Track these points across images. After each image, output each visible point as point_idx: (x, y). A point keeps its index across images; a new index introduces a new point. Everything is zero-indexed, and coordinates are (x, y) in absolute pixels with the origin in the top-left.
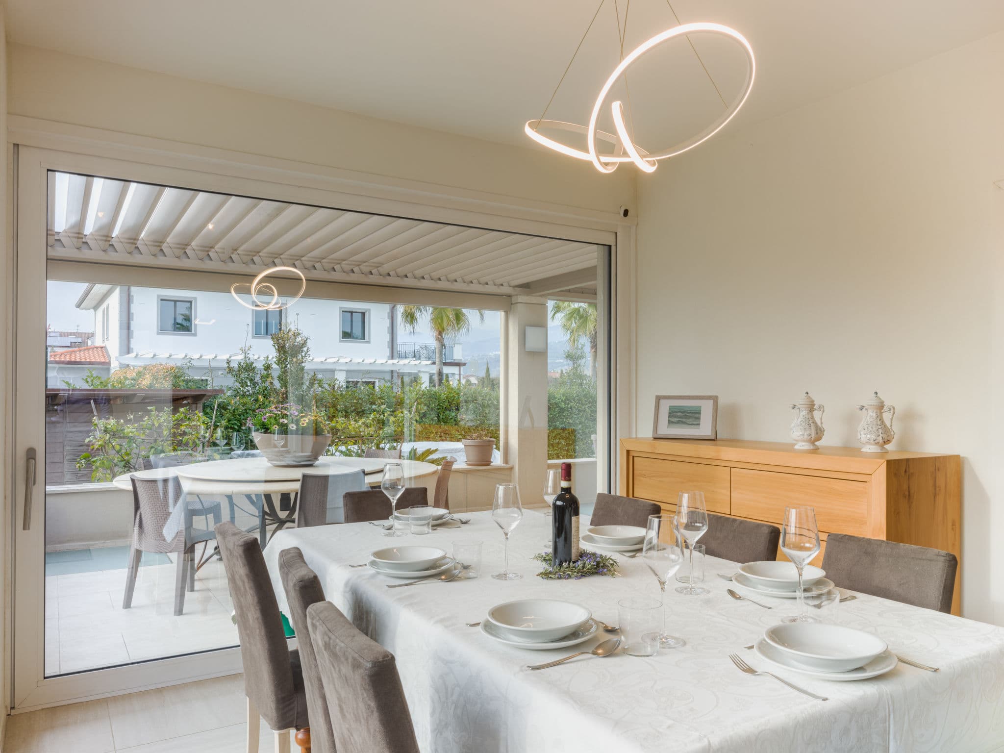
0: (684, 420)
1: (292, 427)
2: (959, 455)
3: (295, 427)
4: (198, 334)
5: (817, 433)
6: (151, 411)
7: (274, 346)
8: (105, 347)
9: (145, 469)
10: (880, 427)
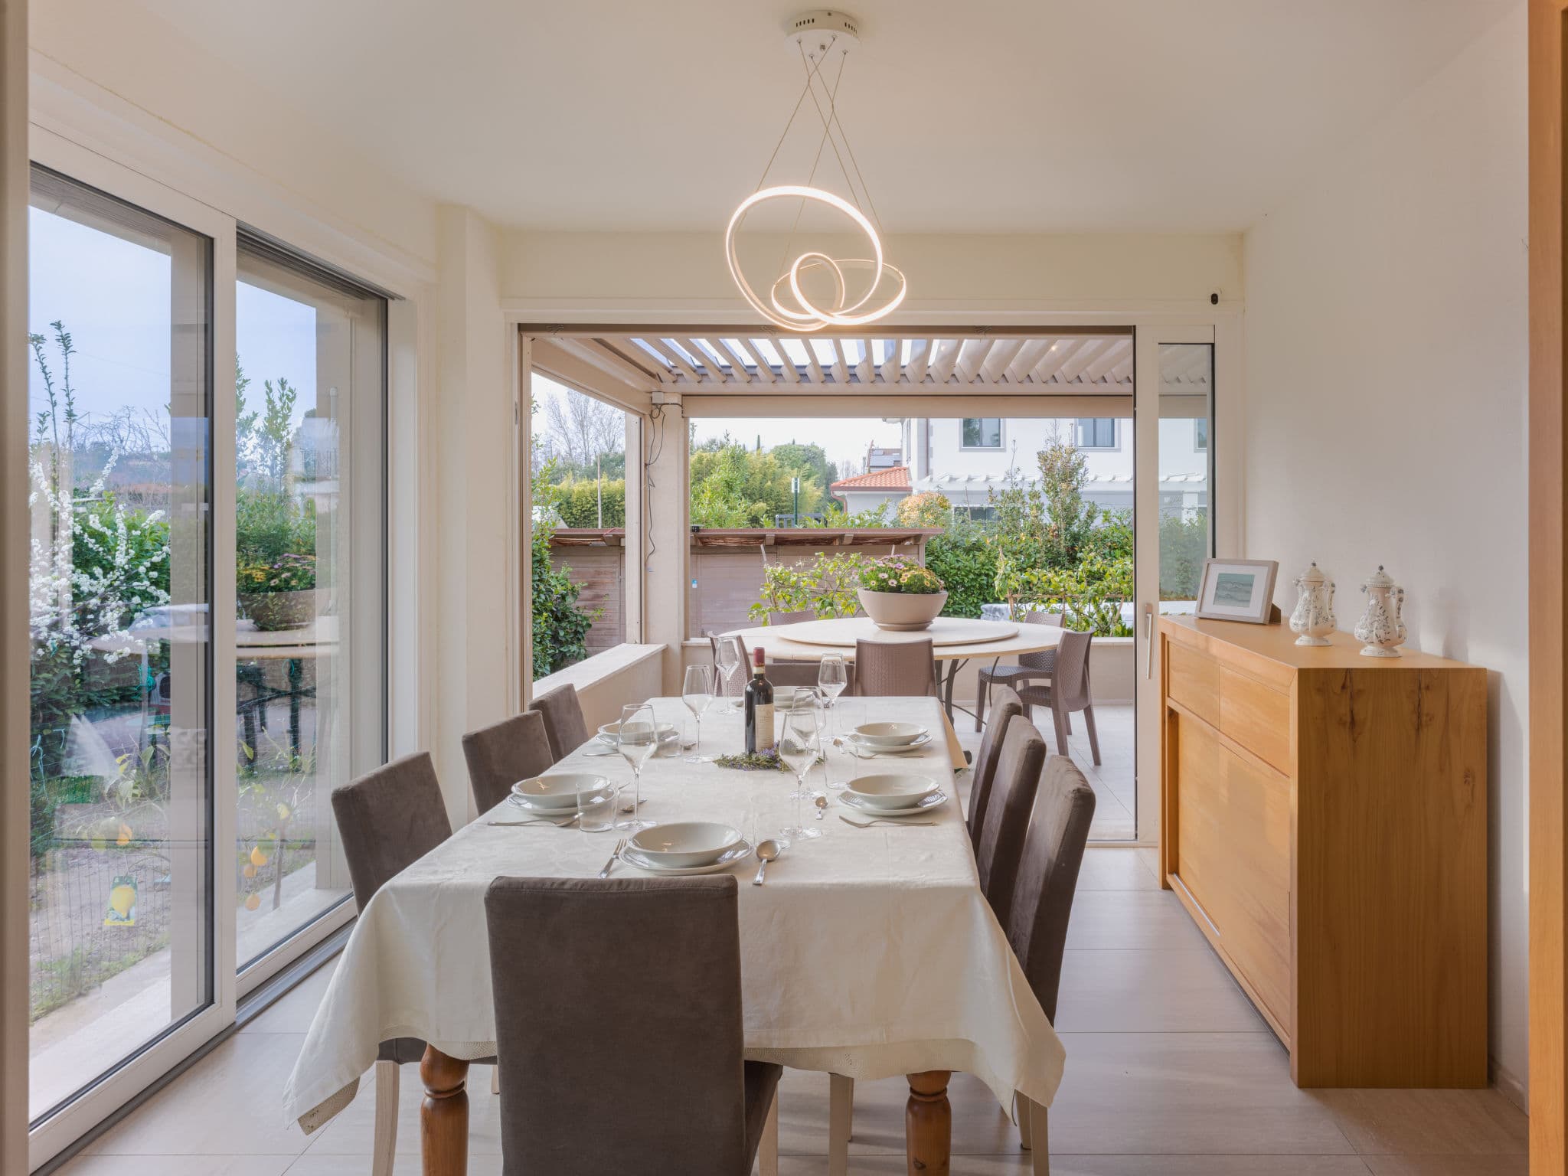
0: (1233, 594)
1: (893, 583)
2: (1485, 669)
3: (896, 583)
4: (1007, 449)
5: (1316, 623)
6: (819, 556)
7: (1040, 468)
8: (908, 468)
9: (772, 624)
10: (1377, 619)
